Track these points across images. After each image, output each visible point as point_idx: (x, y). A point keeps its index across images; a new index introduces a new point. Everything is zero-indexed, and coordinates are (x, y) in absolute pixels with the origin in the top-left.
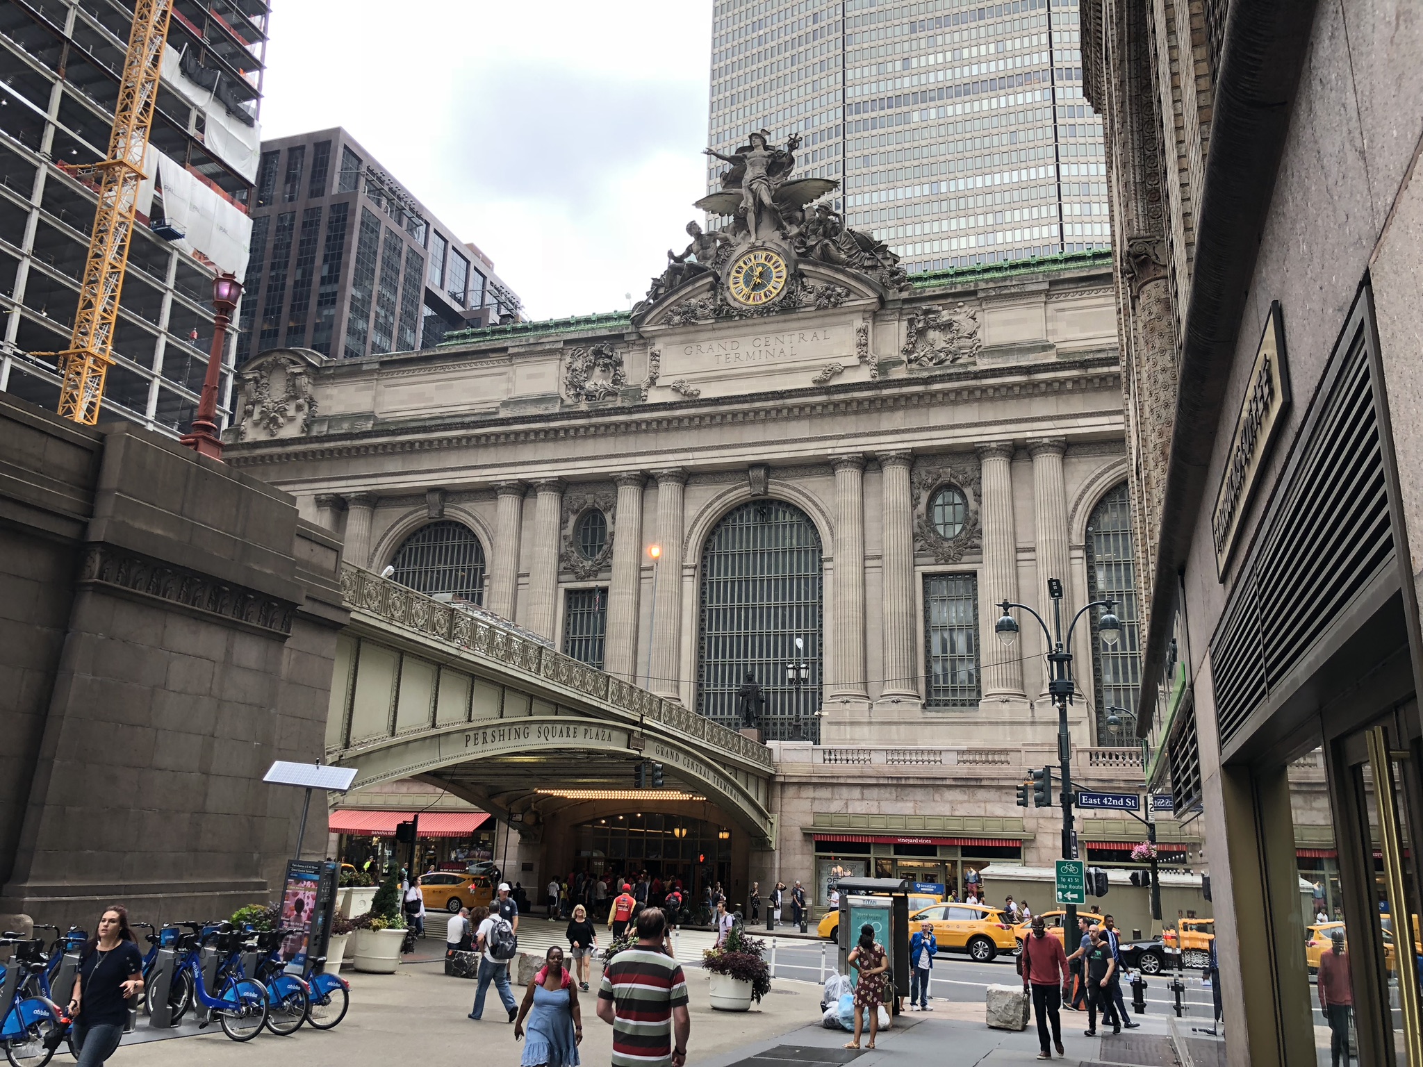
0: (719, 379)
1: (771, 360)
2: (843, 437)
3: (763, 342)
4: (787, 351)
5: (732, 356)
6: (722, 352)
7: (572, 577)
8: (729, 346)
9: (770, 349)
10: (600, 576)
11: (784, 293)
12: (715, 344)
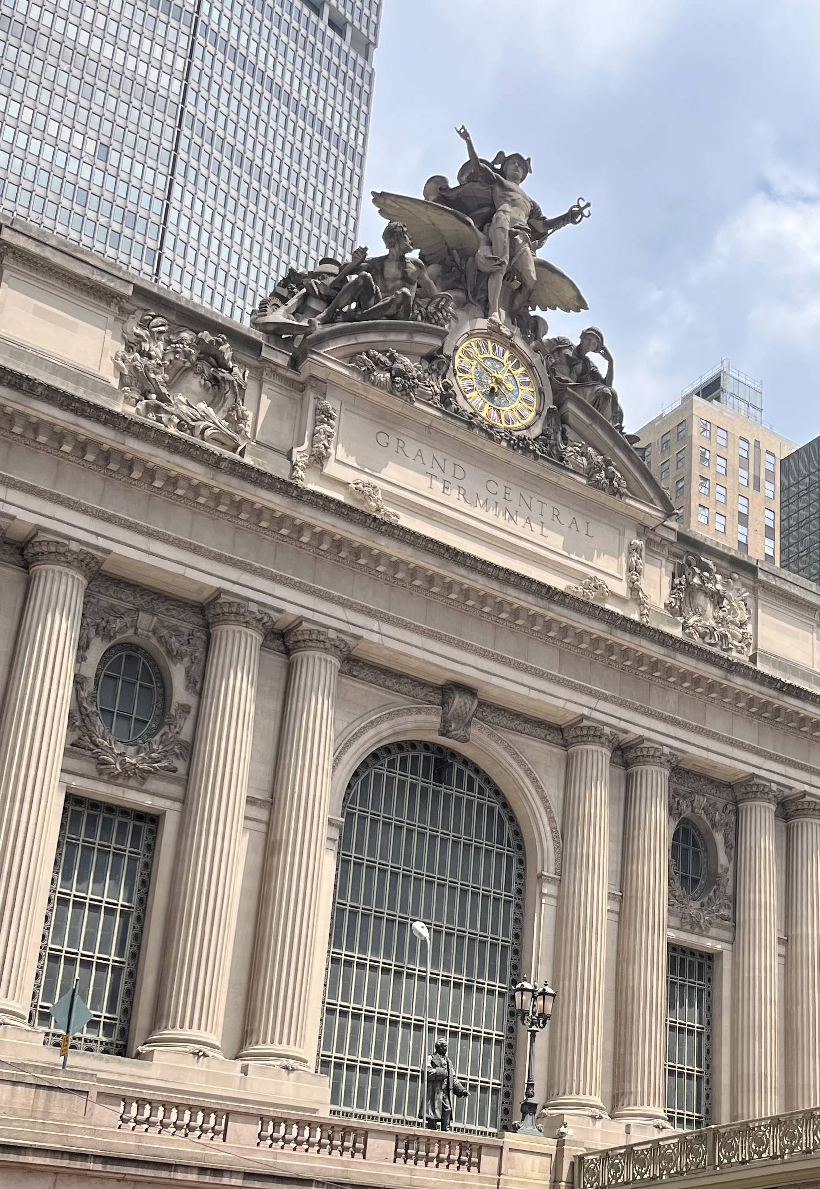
0: (431, 515)
1: (512, 526)
2: (605, 699)
3: (500, 489)
4: (535, 525)
5: (454, 487)
6: (438, 471)
7: (89, 767)
8: (449, 467)
9: (511, 507)
10: (154, 784)
11: (536, 431)
12: (427, 453)
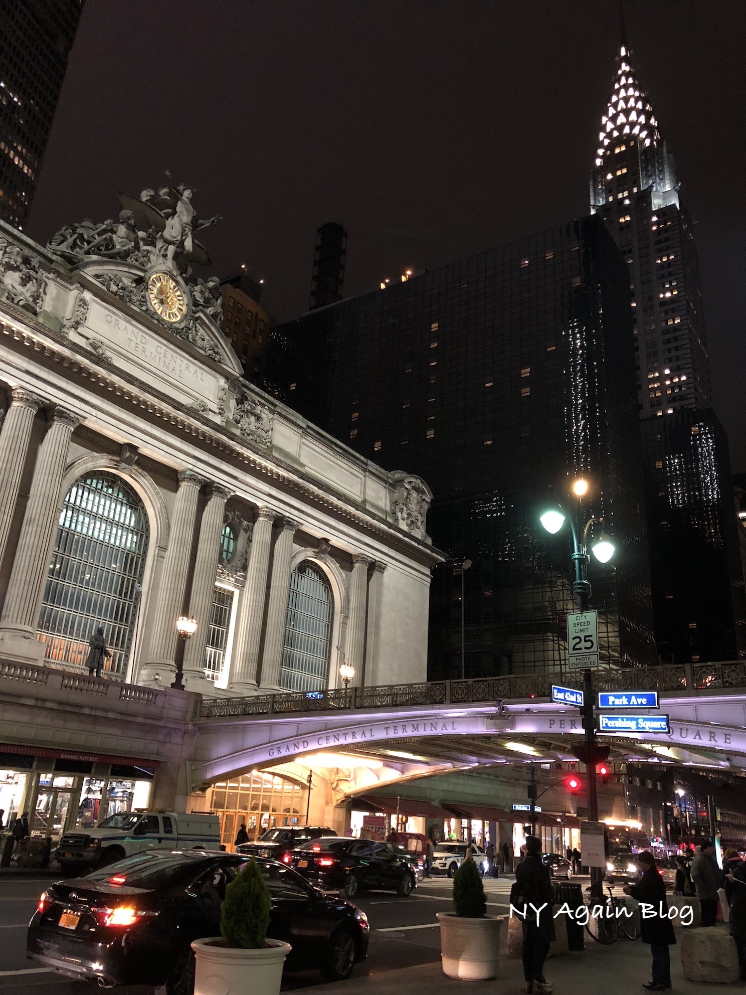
0: (128, 359)
1: (165, 370)
3: (163, 350)
4: (177, 371)
5: (140, 348)
6: (133, 338)
8: (139, 337)
9: (168, 361)
12: (130, 329)
